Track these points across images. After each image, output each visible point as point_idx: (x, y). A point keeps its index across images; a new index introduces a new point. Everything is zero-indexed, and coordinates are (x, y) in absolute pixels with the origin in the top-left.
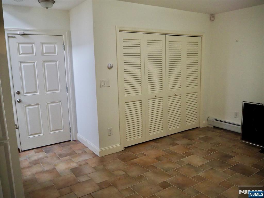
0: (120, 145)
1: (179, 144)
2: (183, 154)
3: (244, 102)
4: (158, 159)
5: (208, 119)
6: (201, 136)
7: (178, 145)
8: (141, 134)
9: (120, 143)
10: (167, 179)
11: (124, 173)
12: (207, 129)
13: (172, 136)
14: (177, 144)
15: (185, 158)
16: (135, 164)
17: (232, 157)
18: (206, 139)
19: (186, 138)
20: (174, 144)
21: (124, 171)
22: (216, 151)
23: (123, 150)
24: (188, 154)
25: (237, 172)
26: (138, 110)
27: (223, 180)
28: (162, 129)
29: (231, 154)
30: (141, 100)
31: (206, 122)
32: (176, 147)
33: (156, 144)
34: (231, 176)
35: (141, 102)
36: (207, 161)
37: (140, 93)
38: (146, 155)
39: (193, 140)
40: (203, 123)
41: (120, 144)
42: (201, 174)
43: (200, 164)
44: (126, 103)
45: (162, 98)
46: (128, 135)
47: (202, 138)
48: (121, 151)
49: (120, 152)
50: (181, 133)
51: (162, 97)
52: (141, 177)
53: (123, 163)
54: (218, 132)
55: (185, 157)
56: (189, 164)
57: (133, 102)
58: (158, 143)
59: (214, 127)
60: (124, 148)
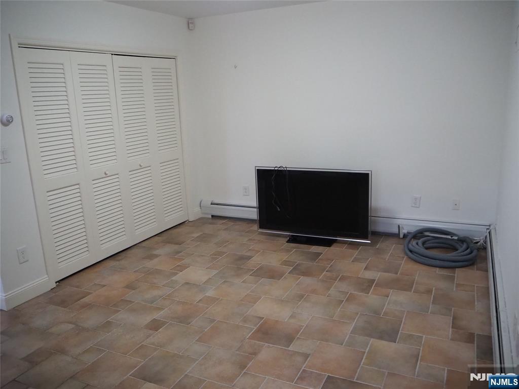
0: (47, 278)
1: (160, 255)
2: (171, 269)
3: (257, 168)
4: (130, 287)
5: (200, 205)
6: (196, 235)
7: (160, 257)
8: (86, 249)
9: (47, 274)
10: (157, 315)
11: (73, 326)
12: (201, 222)
13: (144, 244)
14: (157, 256)
15: (178, 275)
16: (88, 306)
17: (249, 258)
18: (204, 238)
19: (169, 243)
20: (151, 257)
21: (71, 323)
22: (224, 253)
23: (55, 286)
24: (182, 268)
25: (263, 278)
26: (74, 204)
27: (246, 294)
28: (124, 233)
29: (248, 254)
30: (78, 184)
31: (198, 209)
32: (156, 261)
33: (118, 262)
34: (255, 284)
35: (77, 186)
36: (215, 272)
37: (75, 170)
38: (104, 286)
39: (183, 243)
40: (193, 214)
41: (47, 276)
42: (210, 293)
43: (205, 279)
44: (48, 193)
45: (117, 176)
46: (61, 255)
47: (197, 237)
48: (52, 289)
49: (49, 291)
50: (159, 236)
51: (117, 174)
52: (109, 324)
53: (63, 309)
54: (220, 224)
55: (177, 273)
56: (187, 283)
57: (67, 188)
58: (121, 260)
59: (212, 216)
60: (56, 282)
